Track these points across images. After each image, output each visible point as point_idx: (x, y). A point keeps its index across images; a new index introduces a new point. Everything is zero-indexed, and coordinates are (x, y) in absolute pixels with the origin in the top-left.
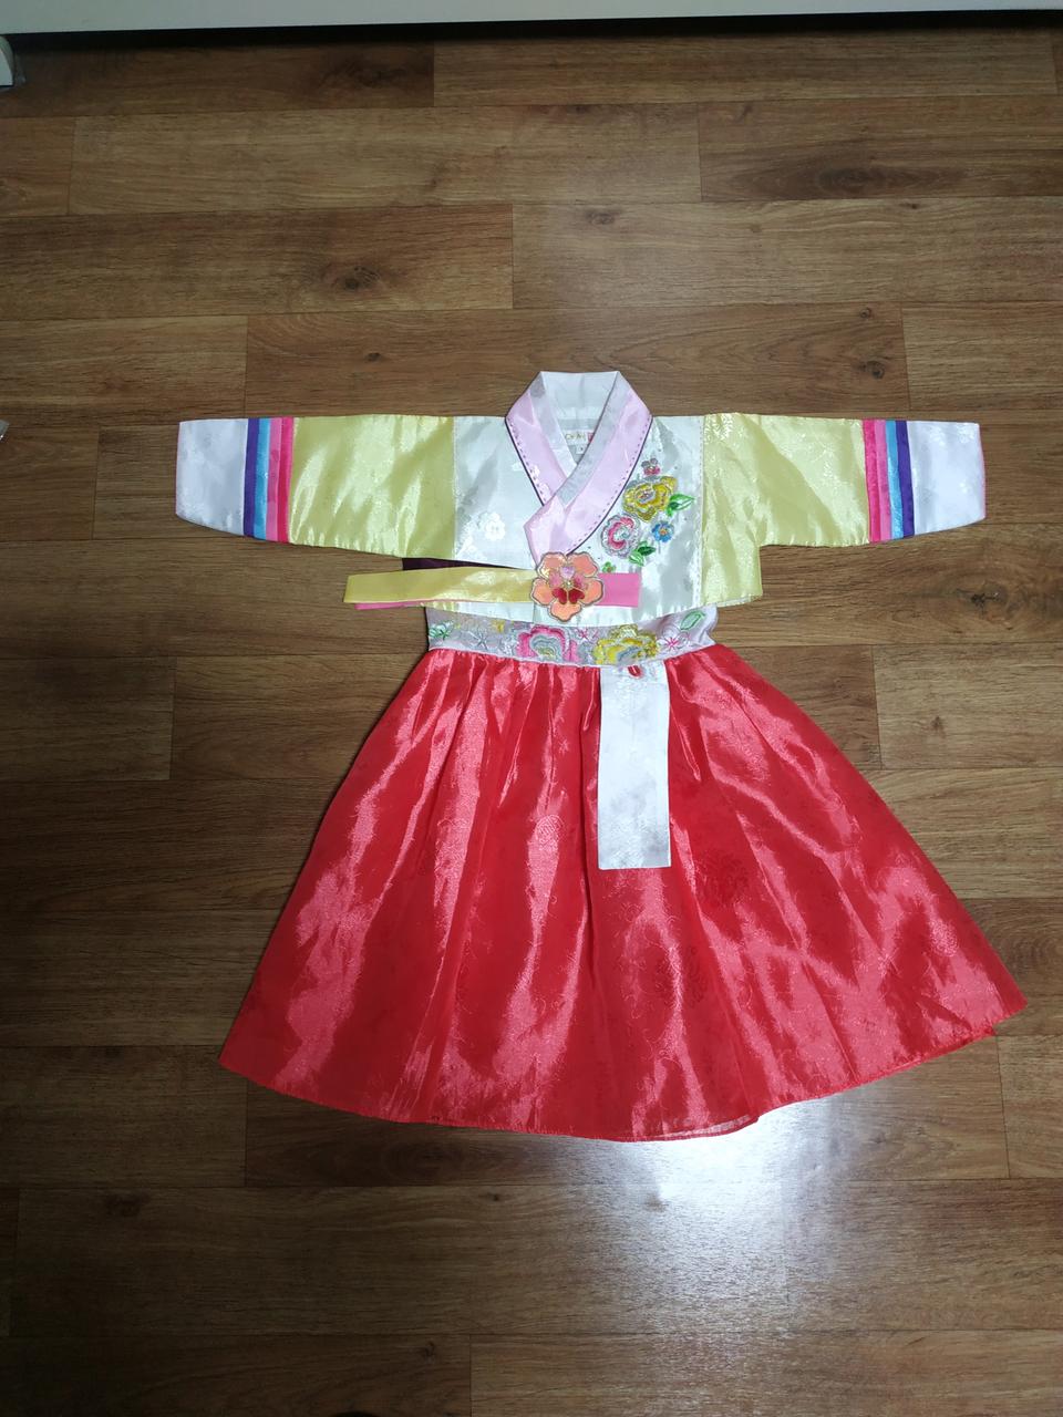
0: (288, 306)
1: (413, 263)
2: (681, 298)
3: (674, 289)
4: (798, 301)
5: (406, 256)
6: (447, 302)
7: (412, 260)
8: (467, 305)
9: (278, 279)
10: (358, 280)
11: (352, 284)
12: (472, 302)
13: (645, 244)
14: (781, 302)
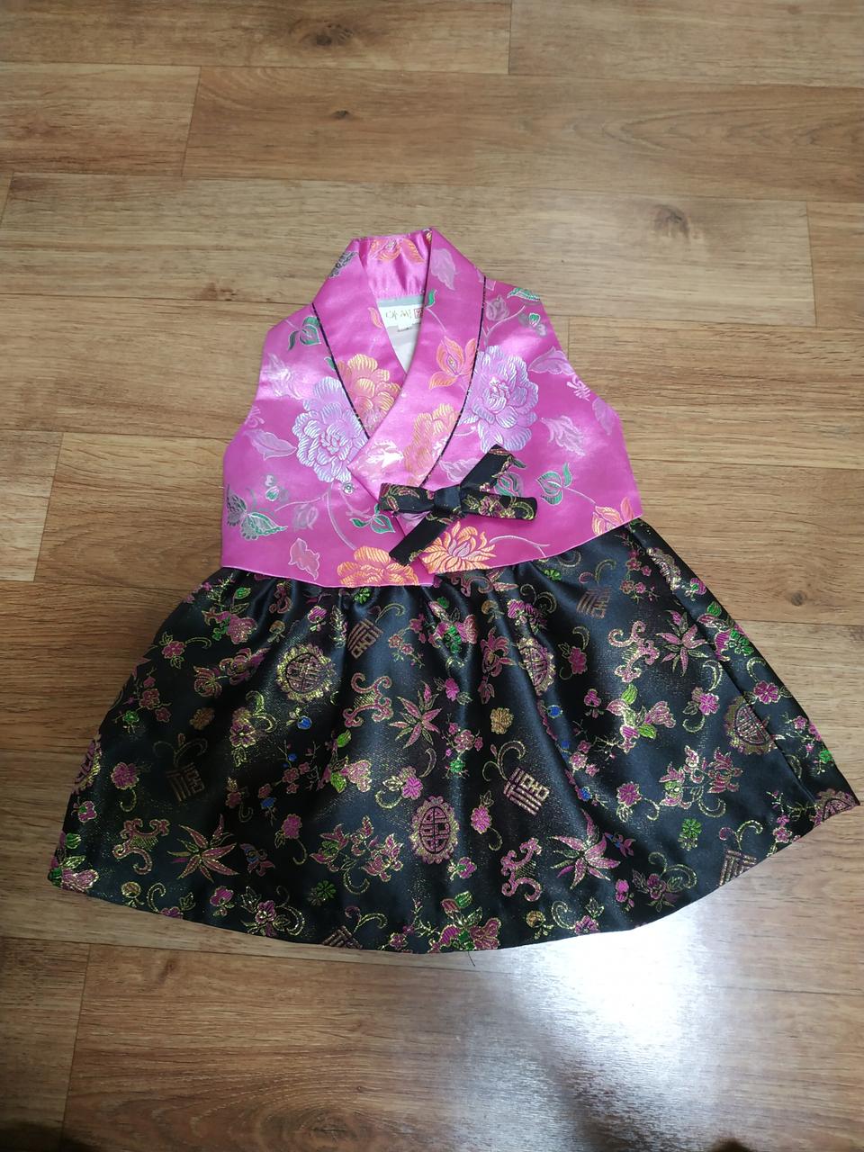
0: (248, 59)
1: (396, 23)
2: (706, 75)
3: (698, 65)
4: (844, 85)
5: (388, 16)
6: (432, 63)
7: (395, 20)
8: (455, 67)
9: (240, 32)
10: (329, 37)
11: (323, 41)
12: (461, 65)
13: (664, 18)
14: (823, 84)
